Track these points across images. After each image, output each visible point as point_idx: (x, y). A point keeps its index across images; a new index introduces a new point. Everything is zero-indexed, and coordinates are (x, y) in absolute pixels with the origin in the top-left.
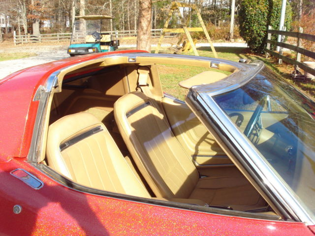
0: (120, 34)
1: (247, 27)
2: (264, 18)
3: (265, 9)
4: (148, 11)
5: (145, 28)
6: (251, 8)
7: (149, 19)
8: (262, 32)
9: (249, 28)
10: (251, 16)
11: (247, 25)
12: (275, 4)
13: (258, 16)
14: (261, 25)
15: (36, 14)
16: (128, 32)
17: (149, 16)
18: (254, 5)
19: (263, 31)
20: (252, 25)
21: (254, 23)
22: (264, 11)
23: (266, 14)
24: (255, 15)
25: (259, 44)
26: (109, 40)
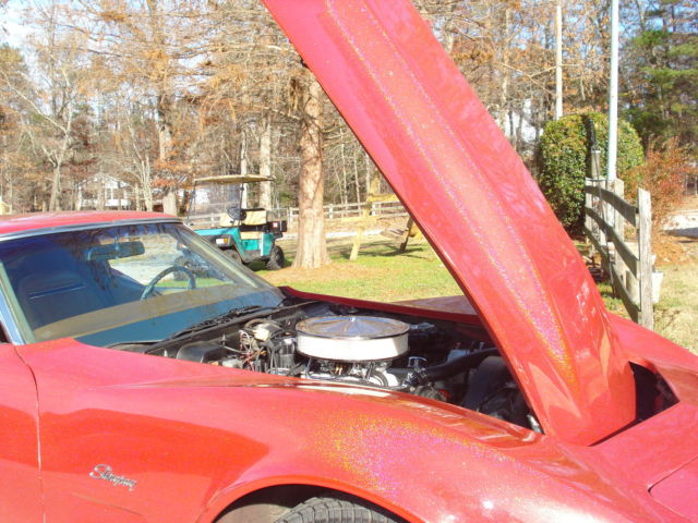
0: (337, 212)
1: (548, 184)
2: (580, 163)
3: (580, 145)
4: (315, 164)
5: (311, 196)
6: (552, 145)
7: (317, 178)
8: (577, 191)
9: (552, 186)
10: (553, 160)
11: (548, 179)
12: (598, 134)
13: (567, 160)
14: (574, 178)
15: (169, 178)
16: (356, 208)
17: (317, 172)
18: (557, 138)
19: (579, 189)
20: (557, 179)
21: (560, 174)
22: (577, 148)
23: (583, 155)
24: (561, 158)
25: (575, 215)
26: (263, 221)
